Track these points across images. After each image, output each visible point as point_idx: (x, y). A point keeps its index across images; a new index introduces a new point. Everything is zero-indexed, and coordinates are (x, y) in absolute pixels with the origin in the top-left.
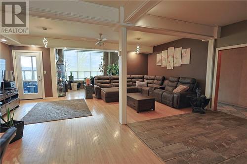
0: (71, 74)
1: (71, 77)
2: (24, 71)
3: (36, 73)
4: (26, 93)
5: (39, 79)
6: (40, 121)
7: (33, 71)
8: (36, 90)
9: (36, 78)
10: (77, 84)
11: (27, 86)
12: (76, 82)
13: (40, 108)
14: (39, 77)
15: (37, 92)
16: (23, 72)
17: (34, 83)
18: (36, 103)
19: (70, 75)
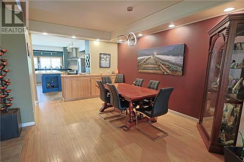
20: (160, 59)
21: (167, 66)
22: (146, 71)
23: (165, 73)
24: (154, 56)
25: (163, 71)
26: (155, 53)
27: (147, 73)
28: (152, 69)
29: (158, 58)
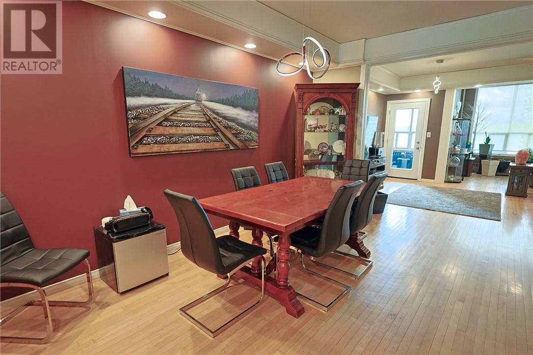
0: (488, 140)
1: (486, 147)
2: (398, 133)
3: (414, 135)
4: (395, 167)
5: (418, 146)
6: (406, 205)
7: (410, 133)
8: (409, 165)
9: (413, 146)
10: (498, 162)
11: (397, 158)
12: (495, 158)
13: (409, 191)
14: (418, 143)
15: (410, 167)
16: (395, 134)
17: (409, 155)
18: (406, 184)
19: (483, 141)
20: (218, 114)
21: (234, 132)
22: (173, 148)
23: (232, 148)
24: (198, 101)
25: (226, 142)
26: (204, 96)
27: (181, 154)
28: (197, 141)
29: (213, 111)
